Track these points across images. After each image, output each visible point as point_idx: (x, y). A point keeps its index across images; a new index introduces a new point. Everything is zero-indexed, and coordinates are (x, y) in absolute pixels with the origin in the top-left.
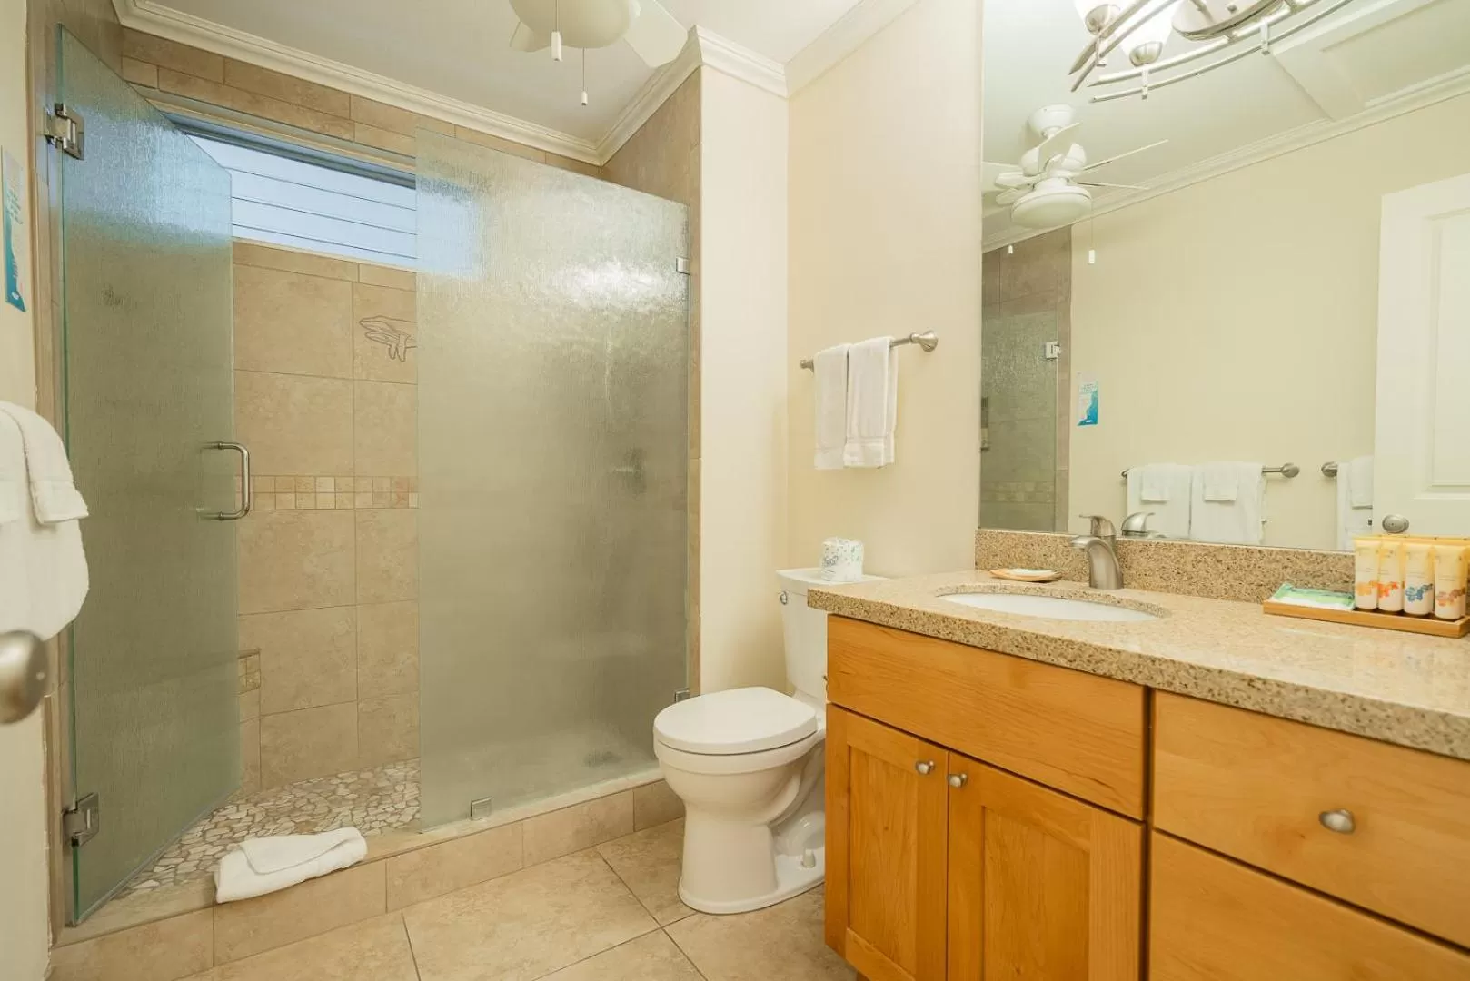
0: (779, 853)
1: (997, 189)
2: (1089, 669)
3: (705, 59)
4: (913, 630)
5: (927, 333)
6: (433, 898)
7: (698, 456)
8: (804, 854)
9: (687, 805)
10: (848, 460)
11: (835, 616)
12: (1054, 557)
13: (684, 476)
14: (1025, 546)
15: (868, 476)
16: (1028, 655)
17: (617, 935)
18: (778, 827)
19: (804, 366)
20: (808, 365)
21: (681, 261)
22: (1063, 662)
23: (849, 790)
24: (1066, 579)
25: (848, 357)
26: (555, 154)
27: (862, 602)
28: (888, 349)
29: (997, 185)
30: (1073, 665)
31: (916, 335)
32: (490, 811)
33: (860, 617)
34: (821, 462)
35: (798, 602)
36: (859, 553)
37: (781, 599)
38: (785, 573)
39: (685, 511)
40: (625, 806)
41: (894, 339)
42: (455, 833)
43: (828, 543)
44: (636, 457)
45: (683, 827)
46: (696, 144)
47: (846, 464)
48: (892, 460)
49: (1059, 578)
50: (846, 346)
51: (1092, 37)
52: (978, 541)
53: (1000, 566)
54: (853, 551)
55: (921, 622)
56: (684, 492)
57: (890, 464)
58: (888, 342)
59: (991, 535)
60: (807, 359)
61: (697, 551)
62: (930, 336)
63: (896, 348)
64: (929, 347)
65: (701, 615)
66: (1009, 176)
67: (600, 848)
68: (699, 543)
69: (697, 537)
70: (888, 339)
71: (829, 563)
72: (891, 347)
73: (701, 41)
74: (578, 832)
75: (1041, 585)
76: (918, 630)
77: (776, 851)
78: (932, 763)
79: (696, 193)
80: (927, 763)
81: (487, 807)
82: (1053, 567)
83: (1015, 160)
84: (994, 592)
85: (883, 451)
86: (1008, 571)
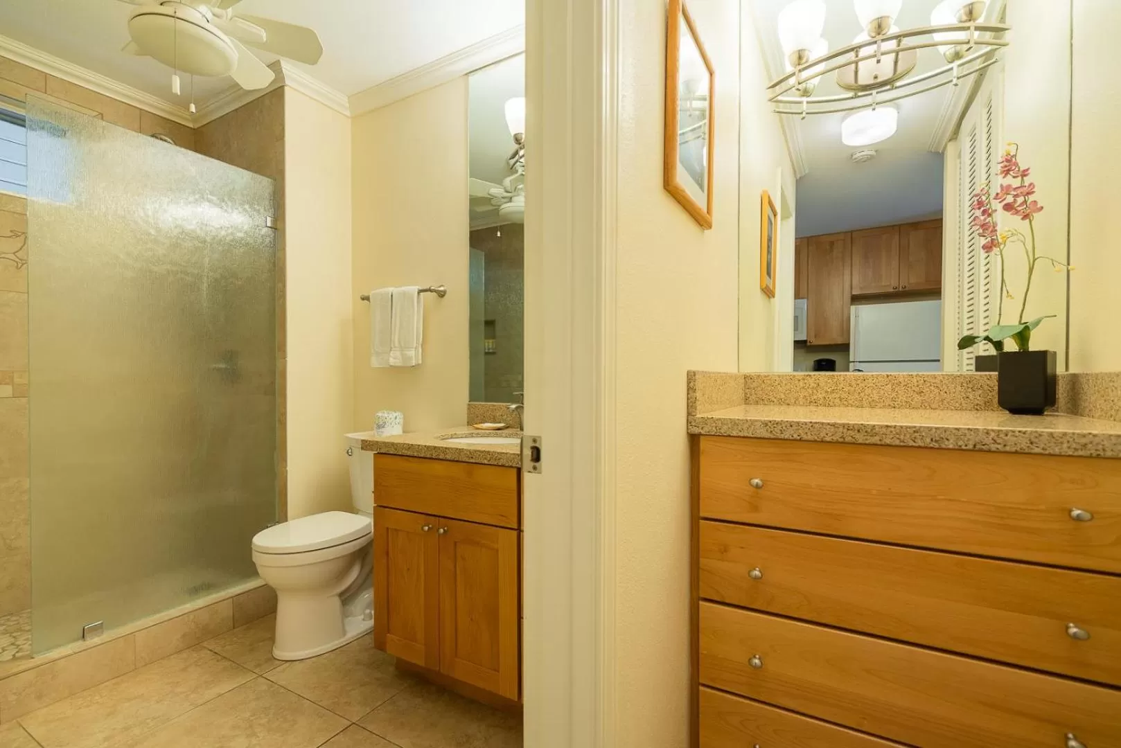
0: (347, 617)
1: (489, 196)
2: (496, 463)
3: (287, 82)
4: (420, 456)
5: (440, 287)
6: (46, 706)
7: (284, 357)
8: (364, 614)
9: (278, 593)
10: (392, 361)
11: (379, 455)
12: (505, 416)
13: (273, 373)
14: (492, 411)
15: (406, 372)
16: (471, 461)
17: (225, 687)
18: (347, 598)
19: (363, 299)
20: (366, 298)
21: (269, 219)
22: (486, 462)
23: (387, 553)
24: (512, 428)
25: (392, 296)
26: (152, 113)
27: (393, 444)
28: (416, 293)
29: (489, 194)
30: (490, 463)
31: (432, 288)
32: (102, 633)
33: (391, 453)
34: (375, 362)
35: (357, 452)
36: (400, 419)
37: (348, 453)
38: (350, 435)
39: (274, 394)
40: (226, 611)
41: (420, 288)
42: (70, 652)
43: (380, 414)
44: (230, 357)
45: (275, 618)
46: (281, 137)
47: (391, 364)
48: (420, 362)
49: (508, 427)
50: (391, 289)
51: (517, 146)
52: (469, 409)
53: (480, 423)
54: (396, 418)
55: (423, 451)
56: (273, 383)
57: (419, 365)
58: (417, 291)
59: (475, 405)
60: (366, 294)
61: (283, 424)
62: (442, 289)
63: (422, 294)
64: (442, 295)
65: (288, 468)
66: (496, 190)
67: (205, 644)
68: (286, 419)
69: (284, 414)
70: (415, 289)
71: (379, 427)
72: (418, 293)
73: (283, 70)
74: (184, 636)
75: (497, 431)
76: (422, 456)
77: (345, 615)
78: (430, 526)
79: (281, 173)
80: (428, 526)
81: (98, 629)
82: (504, 421)
83: (499, 182)
84: (472, 437)
85: (414, 356)
86: (482, 425)
